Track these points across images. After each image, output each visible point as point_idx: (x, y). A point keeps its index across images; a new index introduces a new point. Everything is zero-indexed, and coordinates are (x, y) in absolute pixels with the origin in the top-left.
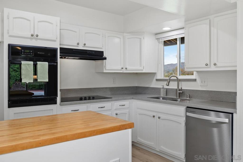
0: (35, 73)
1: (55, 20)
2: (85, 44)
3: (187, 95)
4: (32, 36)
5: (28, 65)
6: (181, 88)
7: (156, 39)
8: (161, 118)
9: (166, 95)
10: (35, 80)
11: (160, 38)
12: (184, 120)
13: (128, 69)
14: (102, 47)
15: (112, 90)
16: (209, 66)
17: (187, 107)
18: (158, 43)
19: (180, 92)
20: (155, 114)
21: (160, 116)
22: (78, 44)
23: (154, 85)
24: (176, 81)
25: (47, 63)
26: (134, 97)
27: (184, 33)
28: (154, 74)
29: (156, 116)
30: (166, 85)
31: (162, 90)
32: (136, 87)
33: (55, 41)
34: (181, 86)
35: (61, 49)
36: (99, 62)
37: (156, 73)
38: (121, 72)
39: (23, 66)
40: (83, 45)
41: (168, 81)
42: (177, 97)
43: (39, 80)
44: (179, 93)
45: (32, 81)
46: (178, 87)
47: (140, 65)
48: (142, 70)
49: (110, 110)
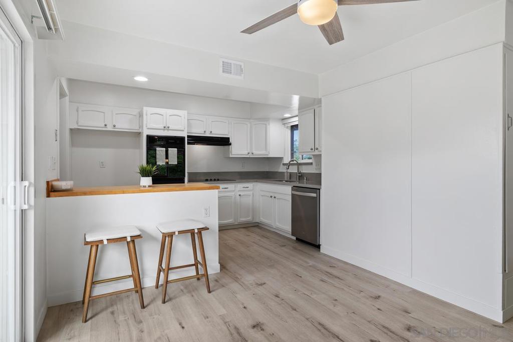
0: (167, 157)
1: (183, 113)
3: (304, 178)
4: (165, 127)
5: (161, 151)
6: (301, 171)
7: (283, 124)
8: (277, 198)
9: (290, 179)
10: (167, 163)
11: (286, 123)
12: (290, 197)
13: (254, 154)
14: (228, 134)
15: (241, 174)
17: (293, 186)
18: (285, 128)
20: (273, 195)
21: (275, 196)
22: (205, 132)
23: (282, 169)
24: (297, 165)
25: (176, 149)
26: (258, 180)
28: (281, 159)
29: (273, 197)
31: (286, 174)
32: (267, 172)
33: (183, 131)
34: (301, 169)
35: (188, 137)
36: (226, 147)
37: (282, 158)
38: (248, 156)
39: (157, 152)
40: (209, 133)
41: (288, 165)
42: (297, 180)
43: (169, 163)
44: (299, 176)
45: (164, 164)
46: (298, 170)
47: (266, 150)
48: (267, 155)
49: (233, 191)
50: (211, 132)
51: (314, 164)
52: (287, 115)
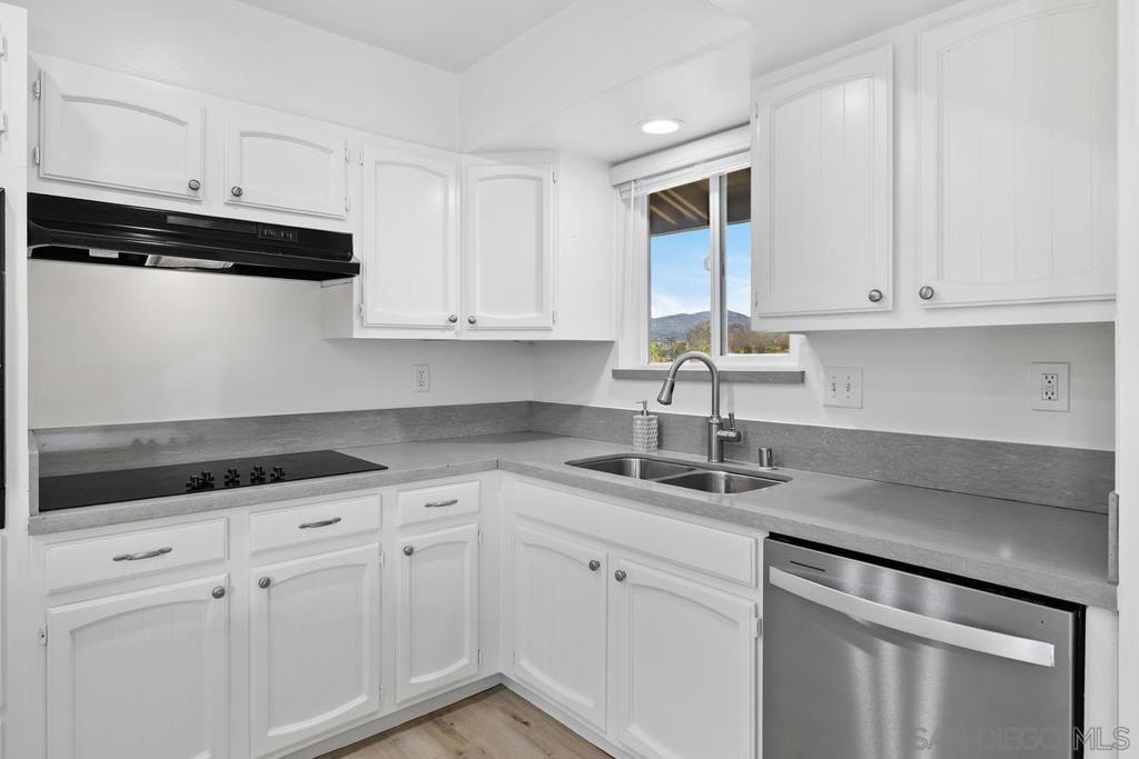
2: (239, 189)
3: (760, 451)
6: (731, 415)
7: (615, 186)
8: (629, 580)
9: (660, 446)
11: (630, 182)
12: (752, 604)
13: (479, 324)
14: (340, 212)
15: (411, 420)
16: (890, 308)
17: (773, 536)
18: (622, 205)
19: (724, 433)
20: (598, 553)
21: (625, 566)
22: (195, 188)
23: (604, 395)
24: (707, 381)
26: (504, 460)
27: (747, 150)
28: (607, 345)
29: (603, 567)
30: (659, 400)
31: (639, 421)
32: (530, 402)
34: (731, 404)
36: (336, 286)
37: (613, 342)
40: (228, 196)
41: (668, 384)
42: (710, 458)
44: (721, 440)
46: (716, 408)
47: (540, 304)
48: (549, 329)
49: (373, 532)
50: (238, 193)
51: (810, 376)
52: (661, 128)
